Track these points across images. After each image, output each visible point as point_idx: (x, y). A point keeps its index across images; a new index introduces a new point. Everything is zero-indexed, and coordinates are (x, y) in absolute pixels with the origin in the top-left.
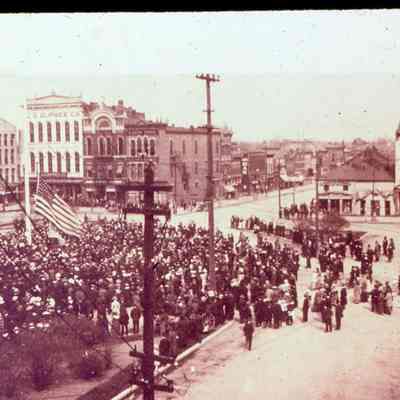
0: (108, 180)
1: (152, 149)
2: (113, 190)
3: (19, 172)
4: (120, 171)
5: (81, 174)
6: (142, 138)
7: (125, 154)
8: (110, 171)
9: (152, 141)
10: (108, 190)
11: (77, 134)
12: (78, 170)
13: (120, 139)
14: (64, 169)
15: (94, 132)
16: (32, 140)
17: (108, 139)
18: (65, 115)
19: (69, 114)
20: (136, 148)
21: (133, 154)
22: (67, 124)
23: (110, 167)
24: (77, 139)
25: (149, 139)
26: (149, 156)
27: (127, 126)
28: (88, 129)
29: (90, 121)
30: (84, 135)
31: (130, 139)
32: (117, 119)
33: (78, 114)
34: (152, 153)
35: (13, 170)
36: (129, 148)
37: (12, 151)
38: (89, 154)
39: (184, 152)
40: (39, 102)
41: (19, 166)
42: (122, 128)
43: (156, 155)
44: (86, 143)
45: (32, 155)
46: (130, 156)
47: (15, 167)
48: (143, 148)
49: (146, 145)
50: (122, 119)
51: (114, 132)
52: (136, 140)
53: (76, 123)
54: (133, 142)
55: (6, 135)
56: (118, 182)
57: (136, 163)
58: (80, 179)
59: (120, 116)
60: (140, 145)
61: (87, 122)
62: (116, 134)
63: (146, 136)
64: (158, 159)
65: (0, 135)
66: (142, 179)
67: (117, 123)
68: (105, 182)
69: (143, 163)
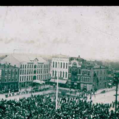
2: (76, 84)
3: (49, 76)
4: (79, 79)
5: (67, 78)
6: (86, 70)
7: (81, 74)
8: (76, 79)
9: (89, 71)
11: (67, 67)
12: (66, 77)
13: (79, 70)
14: (62, 76)
15: (72, 66)
16: (54, 67)
17: (76, 69)
18: (64, 61)
19: (65, 61)
20: (84, 73)
21: (83, 74)
22: (64, 63)
23: (76, 77)
24: (67, 68)
26: (88, 75)
27: (82, 66)
28: (70, 65)
29: (71, 63)
30: (69, 67)
32: (79, 64)
33: (68, 61)
34: (89, 75)
35: (47, 75)
36: (82, 73)
37: (48, 69)
40: (56, 56)
41: (49, 74)
42: (80, 66)
43: (90, 76)
44: (69, 70)
45: (53, 71)
46: (82, 75)
47: (48, 74)
48: (86, 73)
49: (87, 72)
50: (80, 64)
51: (78, 67)
52: (84, 70)
53: (67, 64)
54: (83, 71)
55: (46, 65)
57: (84, 77)
58: (67, 80)
59: (80, 63)
60: (85, 72)
61: (70, 63)
62: (78, 68)
63: (87, 70)
64: (90, 77)
65: (44, 65)
66: (85, 82)
67: (79, 65)
68: (74, 82)
69: (86, 77)
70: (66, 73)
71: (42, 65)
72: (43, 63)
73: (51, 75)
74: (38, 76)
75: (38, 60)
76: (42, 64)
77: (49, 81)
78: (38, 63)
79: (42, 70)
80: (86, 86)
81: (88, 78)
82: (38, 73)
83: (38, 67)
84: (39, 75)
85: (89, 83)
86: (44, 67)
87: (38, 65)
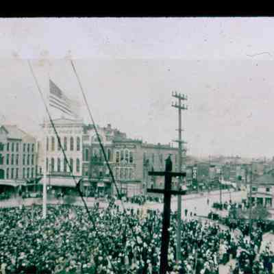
0: (99, 179)
1: (131, 158)
2: (102, 185)
3: (36, 170)
4: (107, 173)
5: (80, 174)
6: (125, 150)
7: (112, 161)
8: (101, 173)
9: (131, 153)
10: (99, 185)
11: (78, 146)
12: (78, 170)
13: (109, 150)
15: (90, 145)
16: (47, 149)
18: (71, 132)
19: (73, 132)
20: (120, 157)
21: (117, 161)
22: (72, 139)
23: (101, 170)
24: (78, 149)
25: (129, 151)
26: (129, 163)
27: (114, 142)
28: (86, 142)
29: (88, 136)
30: (84, 147)
31: (116, 151)
32: (107, 136)
33: (80, 132)
34: (131, 161)
35: (33, 169)
36: (115, 158)
37: (33, 156)
38: (87, 160)
39: (153, 161)
41: (37, 166)
42: (110, 143)
43: (133, 163)
44: (85, 152)
46: (115, 162)
47: (34, 166)
48: (124, 157)
49: (127, 156)
51: (104, 145)
53: (78, 139)
54: (118, 153)
55: (29, 145)
56: (106, 180)
57: (119, 167)
58: (79, 177)
59: (109, 135)
60: (122, 155)
61: (86, 138)
62: (106, 147)
63: (127, 149)
64: (135, 166)
65: (24, 145)
66: (123, 179)
67: (107, 140)
68: (97, 180)
69: (124, 167)
70: (78, 160)
71: (17, 144)
72: (21, 140)
73: (41, 169)
74: (8, 169)
75: (7, 132)
76: (18, 142)
77: (37, 183)
78: (9, 139)
79: (18, 155)
80: (126, 189)
81: (129, 168)
82: (8, 163)
83: (8, 149)
84: (13, 169)
85: (133, 179)
86: (24, 150)
87: (8, 144)
